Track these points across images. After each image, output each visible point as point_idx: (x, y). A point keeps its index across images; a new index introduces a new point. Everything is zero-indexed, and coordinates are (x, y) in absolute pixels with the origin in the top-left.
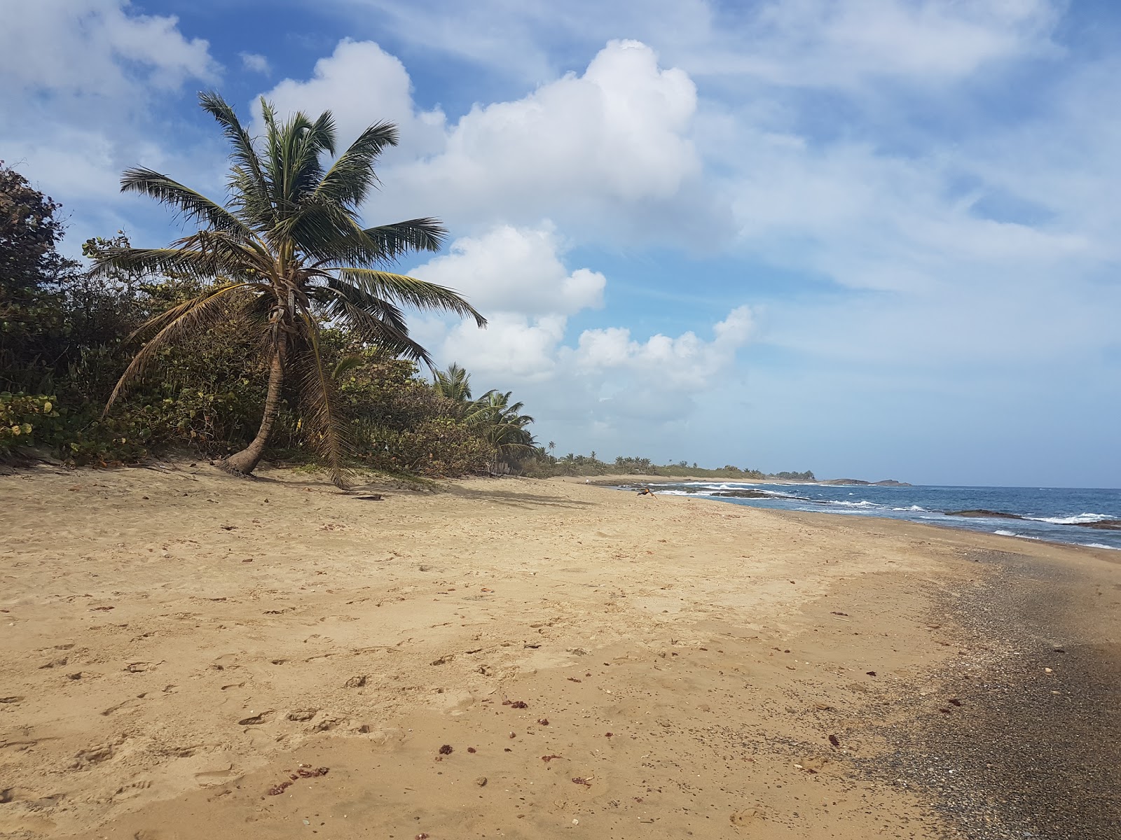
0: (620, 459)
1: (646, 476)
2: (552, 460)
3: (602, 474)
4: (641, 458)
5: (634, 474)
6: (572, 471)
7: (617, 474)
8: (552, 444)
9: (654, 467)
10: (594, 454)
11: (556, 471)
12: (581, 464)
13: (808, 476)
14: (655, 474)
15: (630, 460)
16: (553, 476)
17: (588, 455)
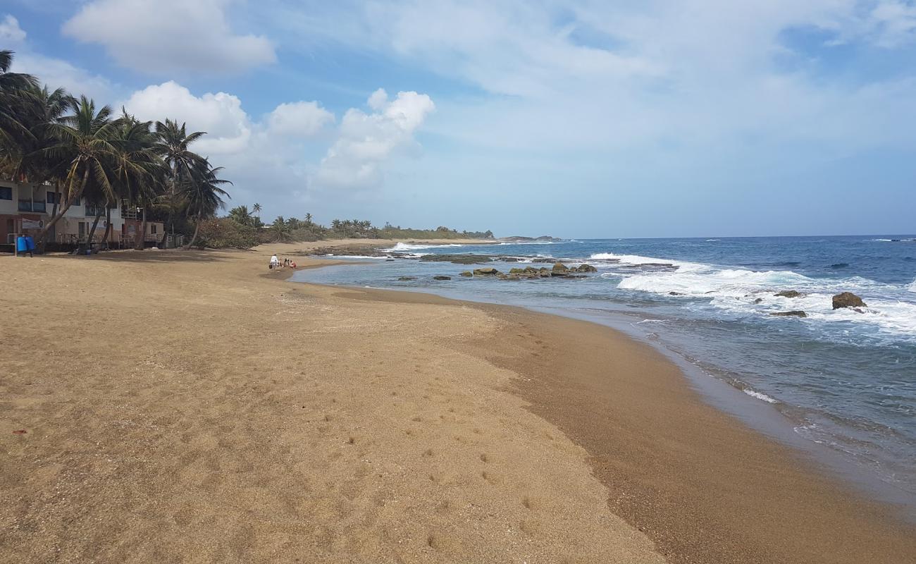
0: (336, 223)
1: (367, 240)
2: (257, 223)
3: (321, 239)
4: (360, 221)
5: (355, 238)
6: (286, 237)
7: (337, 238)
8: (257, 207)
9: (375, 230)
10: (309, 216)
11: (265, 236)
12: (296, 228)
13: (488, 235)
14: (377, 237)
15: (348, 223)
16: (261, 243)
17: (302, 218)
